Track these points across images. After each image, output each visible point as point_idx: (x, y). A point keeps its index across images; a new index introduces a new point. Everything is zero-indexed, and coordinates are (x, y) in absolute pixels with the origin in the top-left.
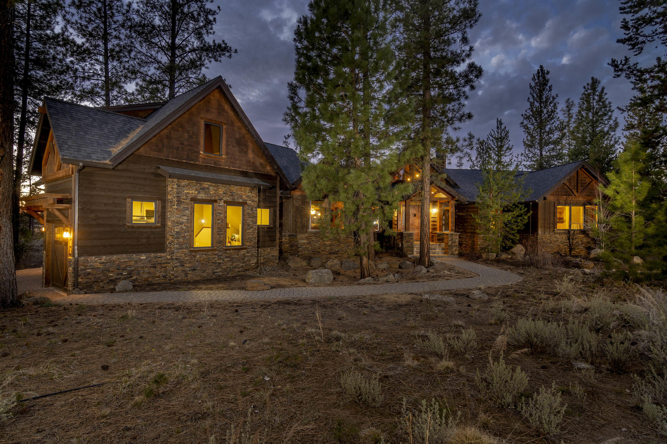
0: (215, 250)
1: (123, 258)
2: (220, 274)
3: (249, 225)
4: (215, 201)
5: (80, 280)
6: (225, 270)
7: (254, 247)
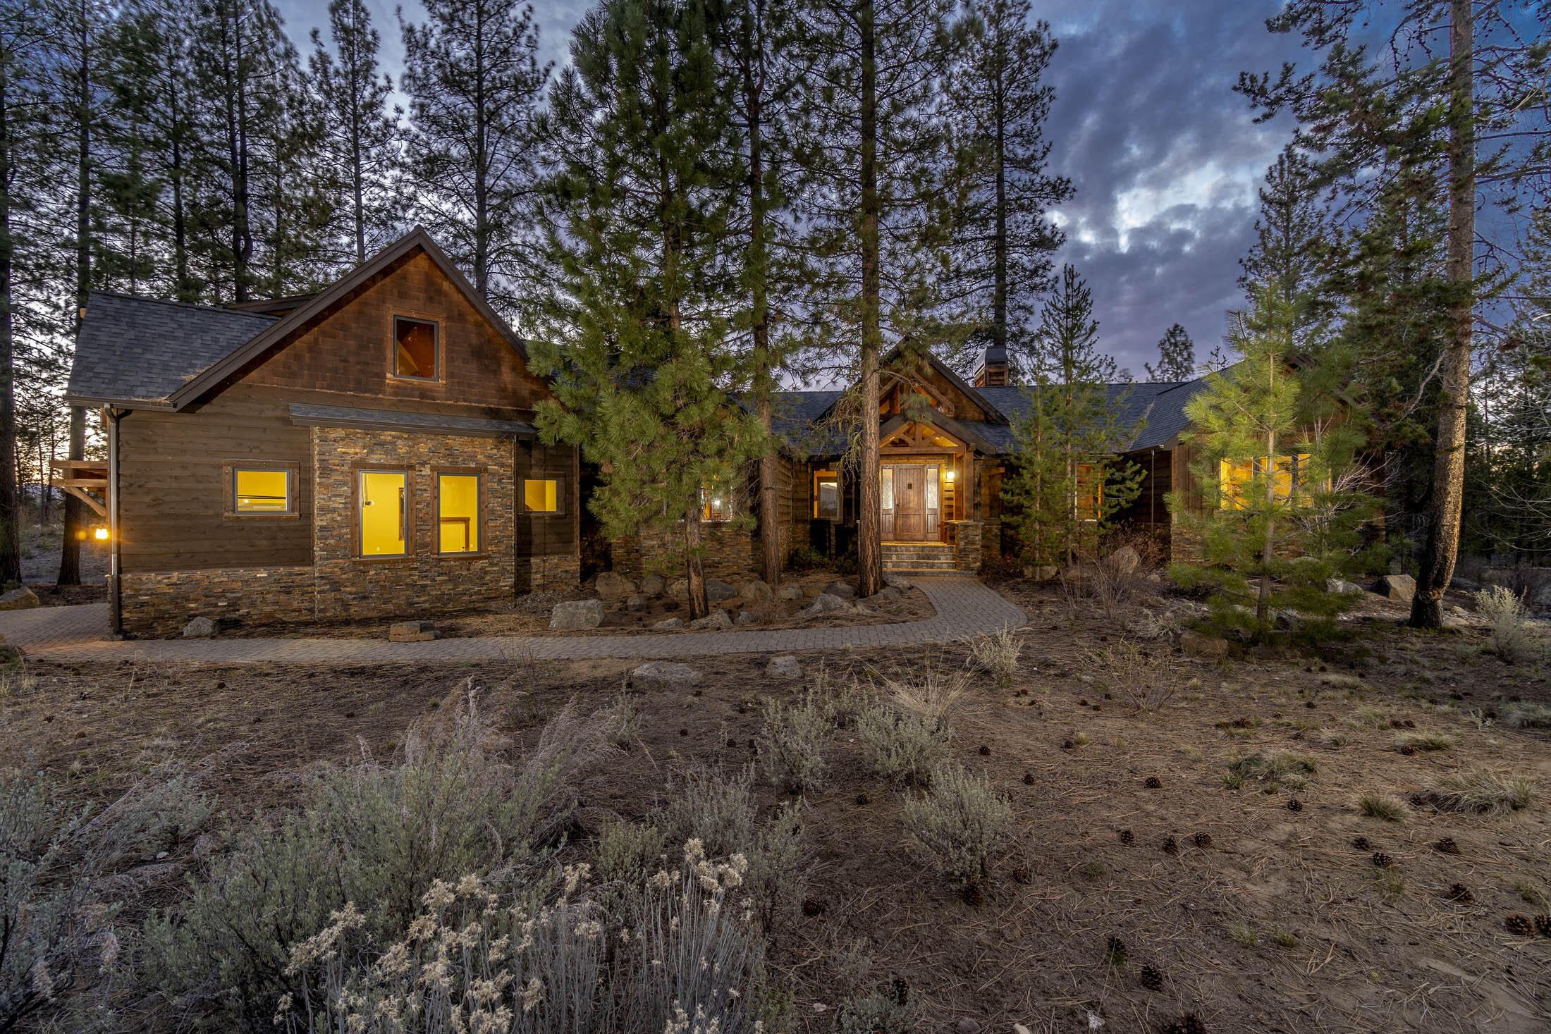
0: (413, 561)
1: (219, 576)
2: (427, 605)
3: (493, 511)
4: (411, 467)
5: (125, 615)
6: (438, 598)
7: (507, 554)
